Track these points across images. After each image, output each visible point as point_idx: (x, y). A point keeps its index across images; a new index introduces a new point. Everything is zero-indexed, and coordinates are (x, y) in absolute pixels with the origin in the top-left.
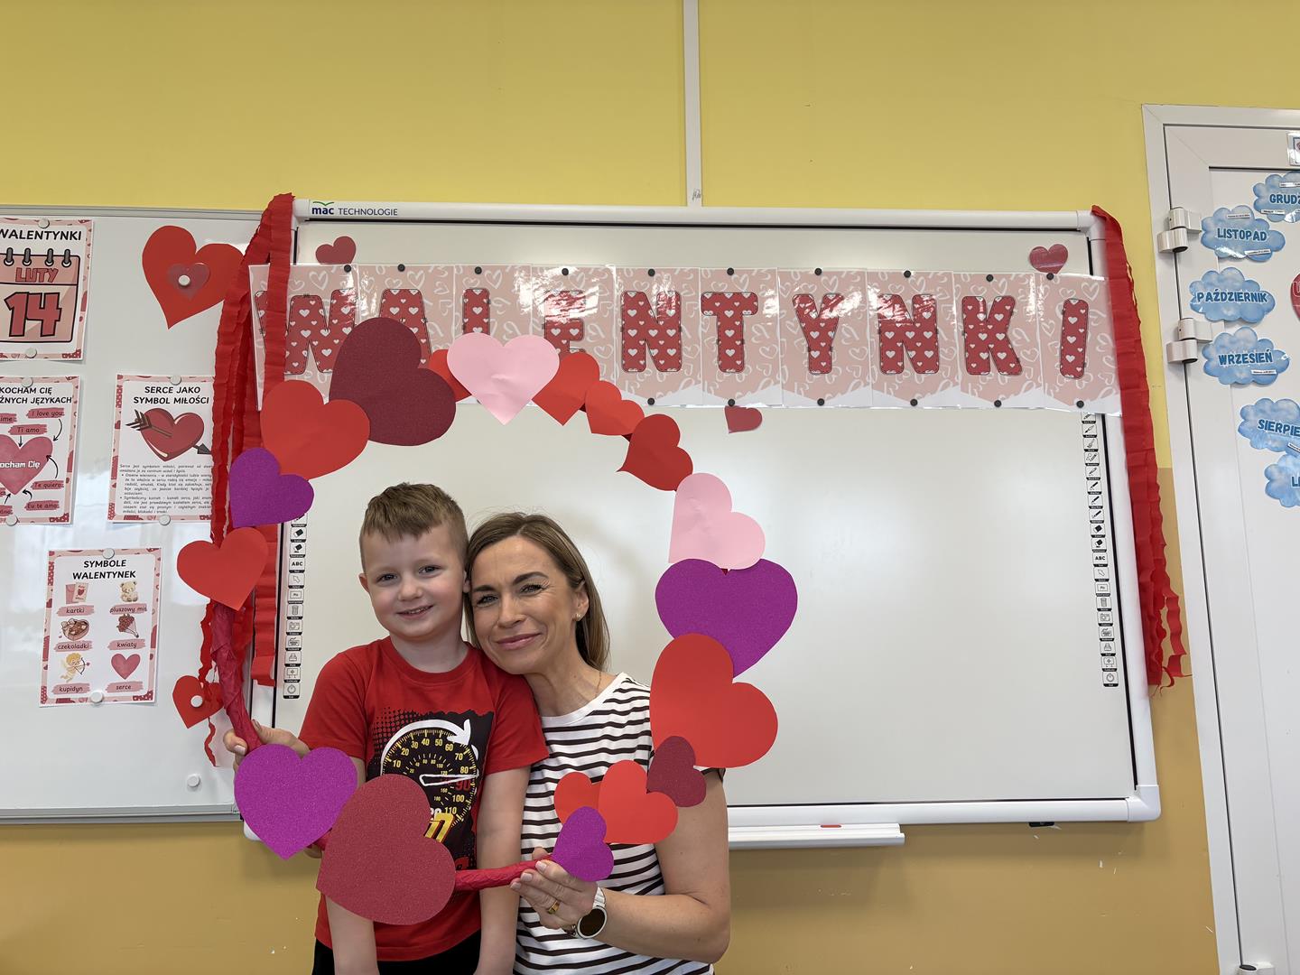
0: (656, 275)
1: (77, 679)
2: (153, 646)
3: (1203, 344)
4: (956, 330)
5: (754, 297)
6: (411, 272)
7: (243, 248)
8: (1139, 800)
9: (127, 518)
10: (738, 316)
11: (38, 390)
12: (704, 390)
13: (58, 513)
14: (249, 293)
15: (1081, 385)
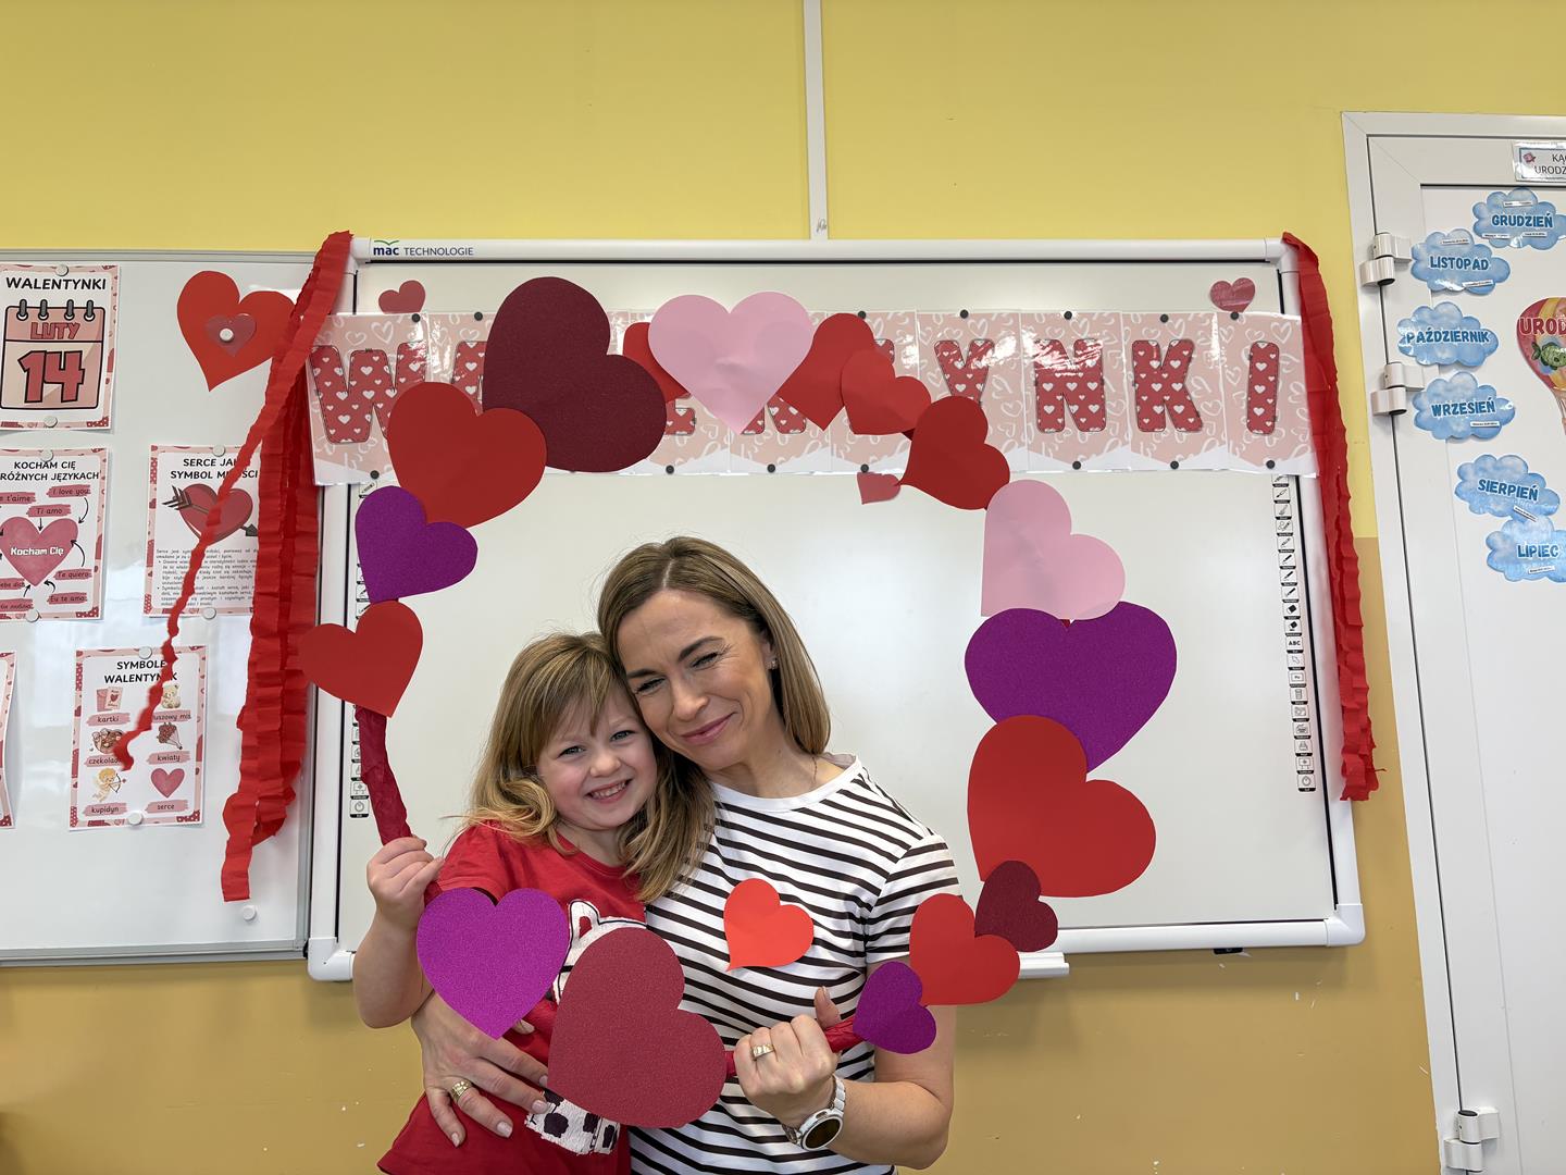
1: (112, 798)
2: (199, 758)
3: (1414, 393)
4: (1125, 380)
5: (890, 345)
6: (489, 322)
7: (293, 296)
8: (1339, 921)
9: (166, 611)
11: (59, 465)
12: (832, 454)
13: (86, 607)
15: (1271, 442)
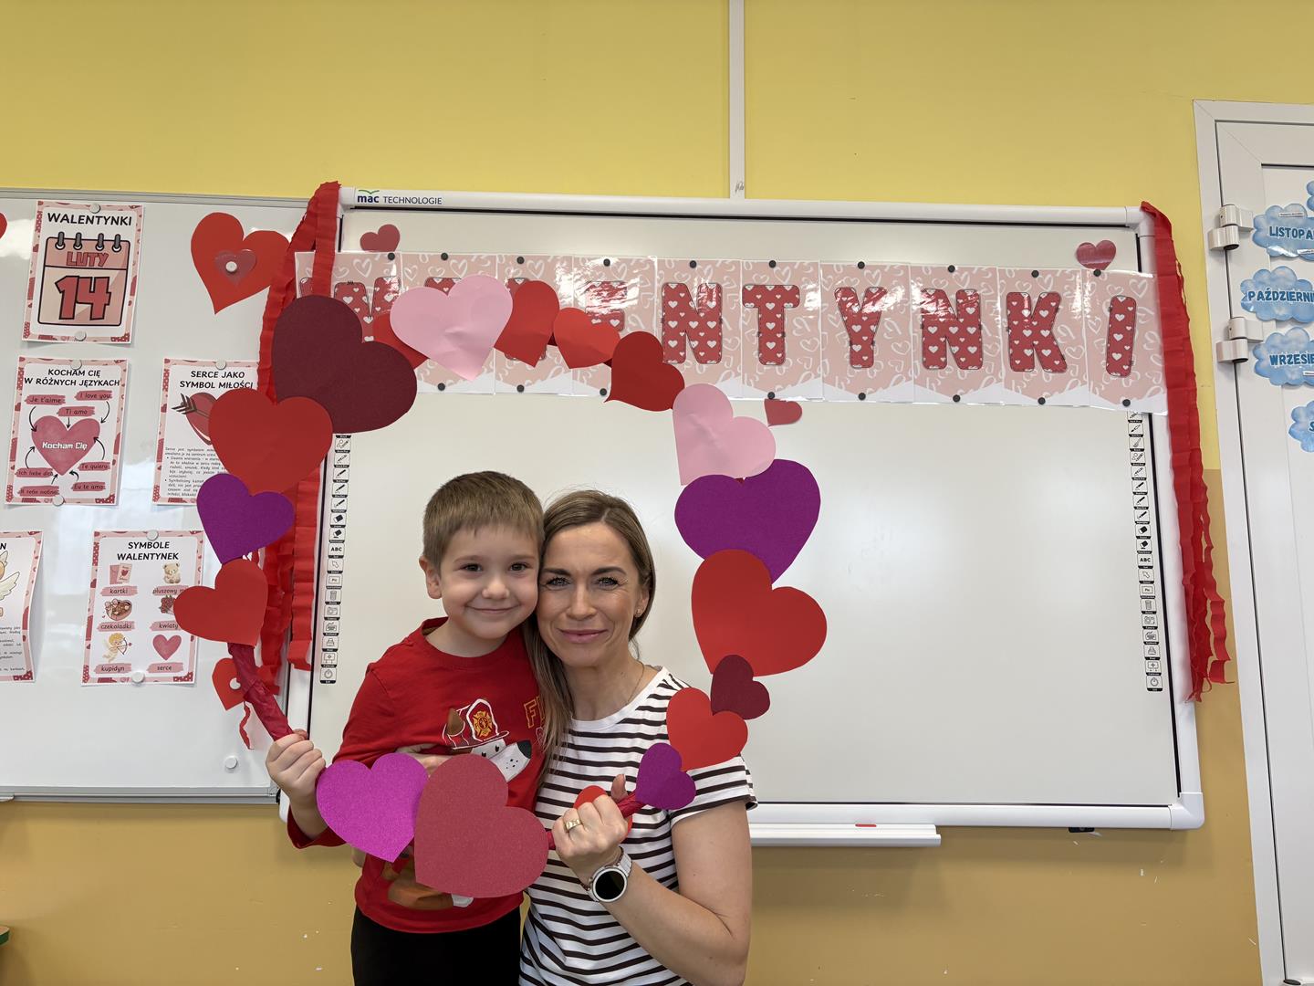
0: (698, 266)
1: (119, 659)
3: (1254, 344)
4: (1000, 326)
5: (796, 290)
6: (454, 261)
7: (289, 237)
8: (1182, 808)
9: (171, 500)
10: (780, 309)
11: (86, 373)
12: (743, 383)
13: (104, 494)
14: (295, 278)
15: (1127, 383)
